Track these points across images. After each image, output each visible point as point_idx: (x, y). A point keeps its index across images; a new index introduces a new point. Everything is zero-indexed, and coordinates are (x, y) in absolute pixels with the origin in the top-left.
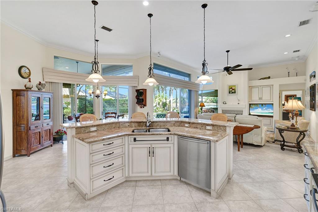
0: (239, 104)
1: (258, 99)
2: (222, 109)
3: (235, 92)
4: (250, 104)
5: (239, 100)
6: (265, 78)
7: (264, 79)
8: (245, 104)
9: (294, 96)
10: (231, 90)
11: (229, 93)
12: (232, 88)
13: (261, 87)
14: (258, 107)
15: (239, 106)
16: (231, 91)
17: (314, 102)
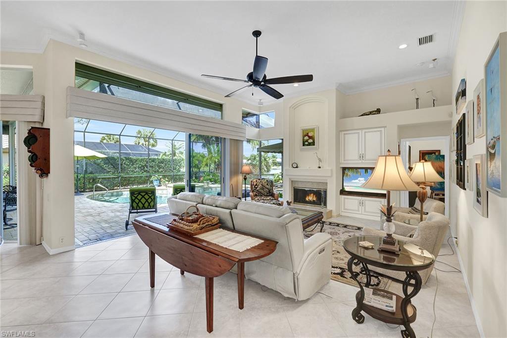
0: (320, 167)
1: (357, 157)
2: (290, 179)
3: (313, 144)
4: (344, 169)
5: (320, 160)
6: (371, 112)
7: (368, 115)
8: (330, 168)
9: (435, 153)
10: (306, 138)
11: (303, 145)
12: (307, 135)
13: (364, 131)
14: (359, 174)
15: (320, 173)
16: (307, 141)
17: (462, 164)
